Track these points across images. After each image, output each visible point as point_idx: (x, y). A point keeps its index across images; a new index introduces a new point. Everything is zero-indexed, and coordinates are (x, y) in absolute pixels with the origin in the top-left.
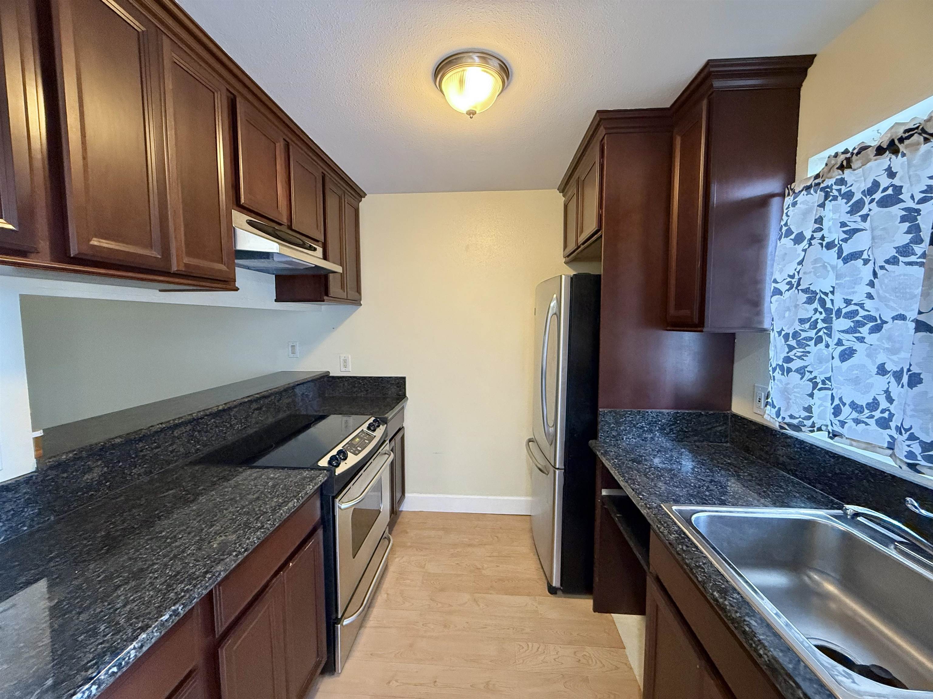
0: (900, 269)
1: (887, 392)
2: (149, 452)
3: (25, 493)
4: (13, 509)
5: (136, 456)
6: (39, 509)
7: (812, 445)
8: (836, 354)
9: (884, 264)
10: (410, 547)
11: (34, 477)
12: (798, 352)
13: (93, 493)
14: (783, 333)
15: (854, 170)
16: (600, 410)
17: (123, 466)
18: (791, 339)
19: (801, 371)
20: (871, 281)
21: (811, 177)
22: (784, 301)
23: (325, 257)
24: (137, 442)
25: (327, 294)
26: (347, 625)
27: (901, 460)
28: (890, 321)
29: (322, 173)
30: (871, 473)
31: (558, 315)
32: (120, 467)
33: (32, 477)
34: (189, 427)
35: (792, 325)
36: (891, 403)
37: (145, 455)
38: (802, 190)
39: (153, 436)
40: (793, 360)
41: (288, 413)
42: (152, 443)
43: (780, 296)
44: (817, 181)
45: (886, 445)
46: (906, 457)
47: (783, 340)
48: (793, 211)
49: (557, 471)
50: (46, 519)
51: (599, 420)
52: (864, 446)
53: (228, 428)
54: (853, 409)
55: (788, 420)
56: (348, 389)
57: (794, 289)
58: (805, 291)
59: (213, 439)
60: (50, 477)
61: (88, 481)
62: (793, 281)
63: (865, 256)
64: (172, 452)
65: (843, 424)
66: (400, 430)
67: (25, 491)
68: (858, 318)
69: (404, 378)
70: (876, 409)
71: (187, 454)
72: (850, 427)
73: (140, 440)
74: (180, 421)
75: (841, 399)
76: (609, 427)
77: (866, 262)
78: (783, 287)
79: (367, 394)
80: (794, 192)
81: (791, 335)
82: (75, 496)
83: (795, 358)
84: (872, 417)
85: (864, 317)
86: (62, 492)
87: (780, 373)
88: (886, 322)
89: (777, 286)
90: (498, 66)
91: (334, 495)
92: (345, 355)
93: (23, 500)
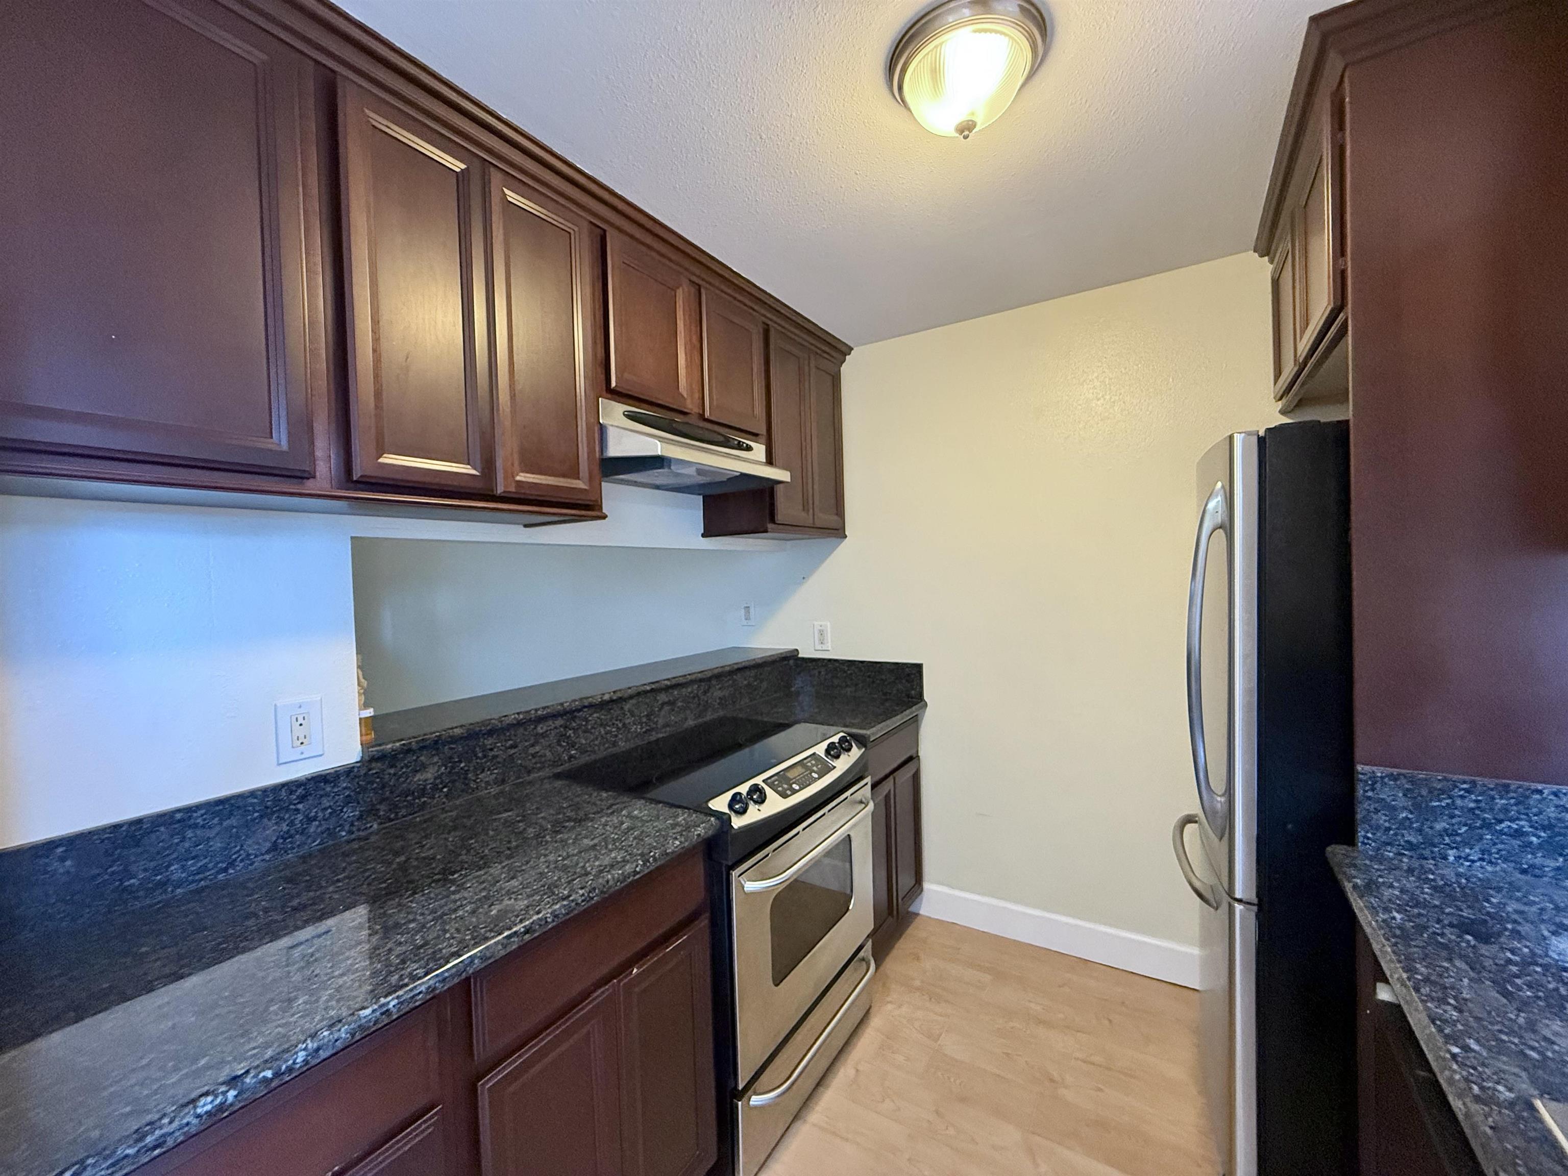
2: (501, 752)
3: (345, 788)
4: (330, 807)
5: (485, 756)
6: (361, 811)
10: (918, 989)
11: (356, 770)
13: (426, 799)
16: (1359, 768)
17: (466, 768)
23: (770, 461)
24: (486, 736)
25: (773, 520)
26: (756, 1107)
29: (764, 323)
31: (1227, 527)
32: (462, 768)
33: (353, 767)
34: (559, 722)
37: (497, 756)
39: (508, 730)
41: (721, 713)
42: (506, 741)
49: (1238, 907)
50: (369, 825)
51: (1360, 792)
53: (618, 729)
56: (825, 679)
59: (596, 742)
60: (374, 771)
61: (421, 783)
64: (534, 756)
66: (910, 759)
67: (345, 785)
69: (919, 667)
71: (555, 764)
73: (490, 733)
74: (545, 712)
76: (1393, 818)
79: (855, 691)
82: (405, 801)
86: (388, 793)
90: (1017, 9)
91: (730, 863)
92: (820, 623)
93: (342, 796)
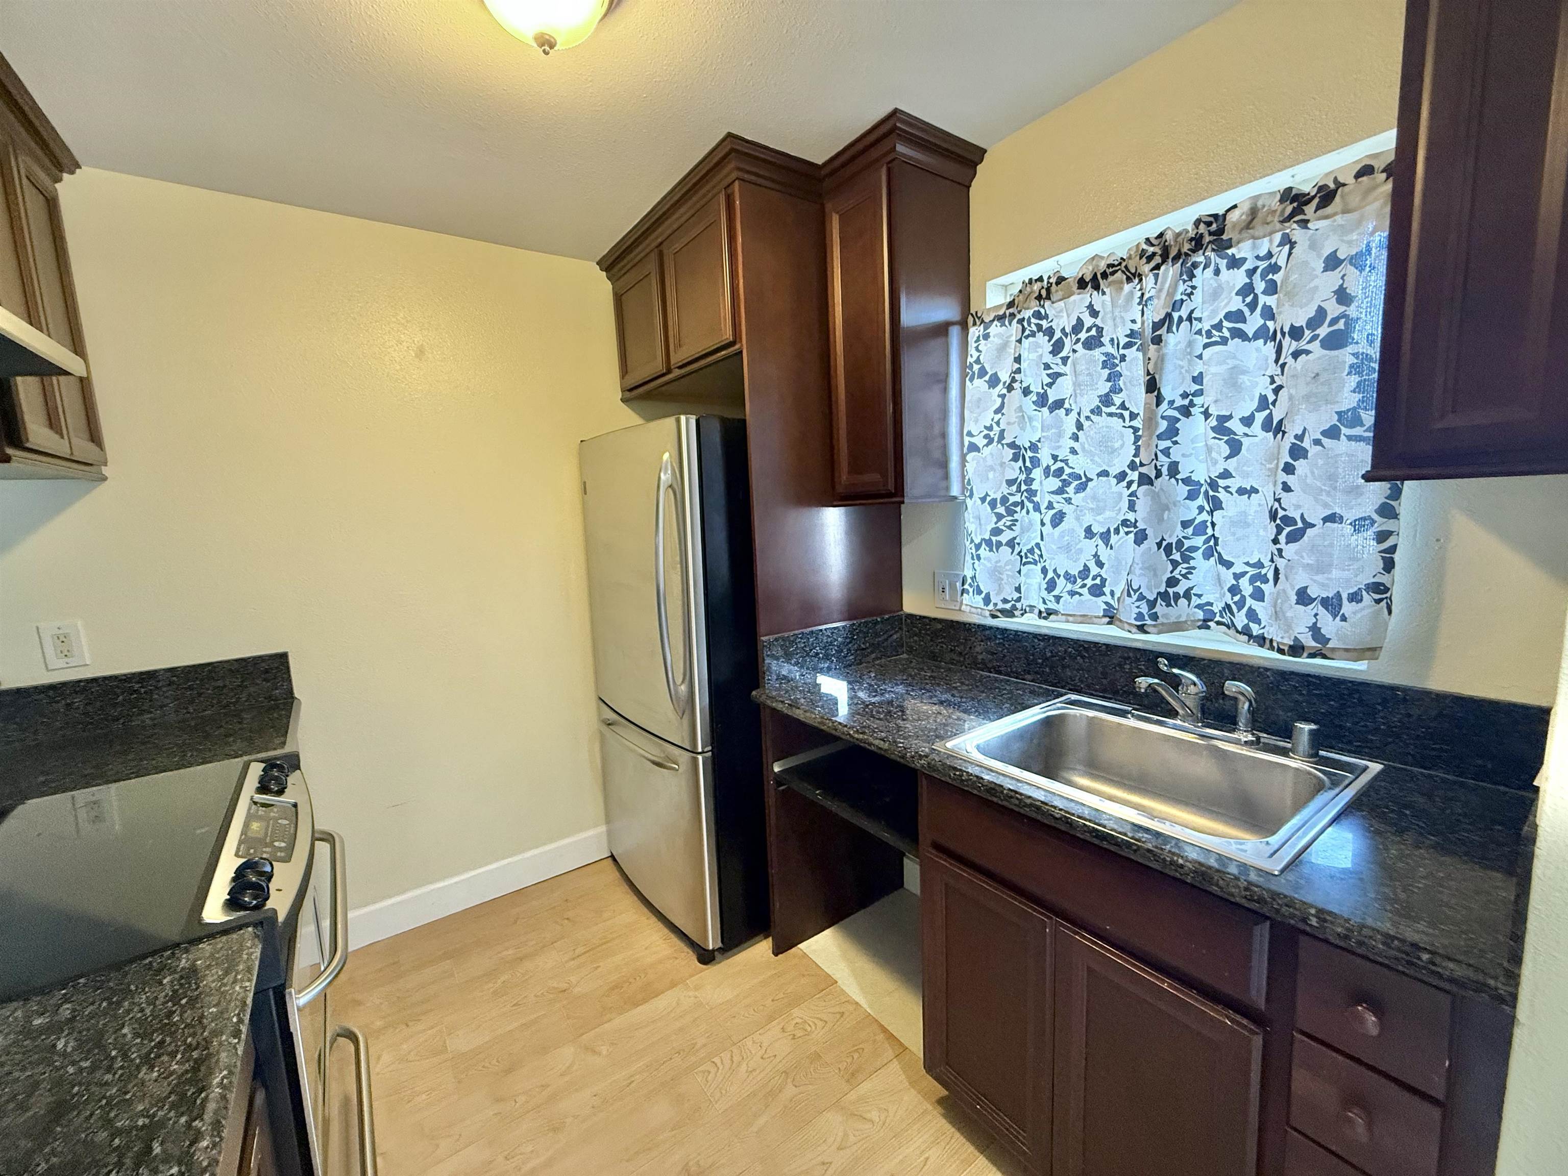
0: (1101, 421)
1: (1096, 556)
7: (1016, 631)
8: (1047, 520)
9: (1089, 414)
12: (1007, 520)
14: (988, 499)
15: (1053, 303)
16: (762, 639)
18: (999, 505)
19: (1011, 544)
20: (1074, 434)
21: (1003, 305)
22: (984, 459)
27: (1130, 624)
28: (1095, 477)
30: (1085, 648)
35: (1000, 488)
36: (1102, 568)
38: (993, 320)
40: (1003, 531)
43: (977, 453)
44: (1011, 310)
45: (1101, 614)
46: (1135, 619)
47: (989, 508)
48: (986, 345)
49: (700, 757)
51: (763, 655)
52: (1080, 619)
54: (1067, 580)
55: (1001, 606)
57: (995, 444)
58: (1012, 445)
62: (992, 434)
63: (1067, 405)
65: (1058, 599)
68: (1064, 477)
69: (280, 657)
70: (1088, 577)
72: (1065, 601)
75: (1055, 571)
77: (1068, 412)
78: (980, 441)
80: (983, 321)
81: (998, 501)
83: (1004, 528)
84: (1084, 586)
85: (1070, 475)
87: (987, 549)
88: (1092, 480)
89: (973, 440)
92: (62, 623)
